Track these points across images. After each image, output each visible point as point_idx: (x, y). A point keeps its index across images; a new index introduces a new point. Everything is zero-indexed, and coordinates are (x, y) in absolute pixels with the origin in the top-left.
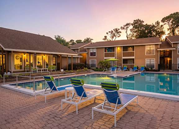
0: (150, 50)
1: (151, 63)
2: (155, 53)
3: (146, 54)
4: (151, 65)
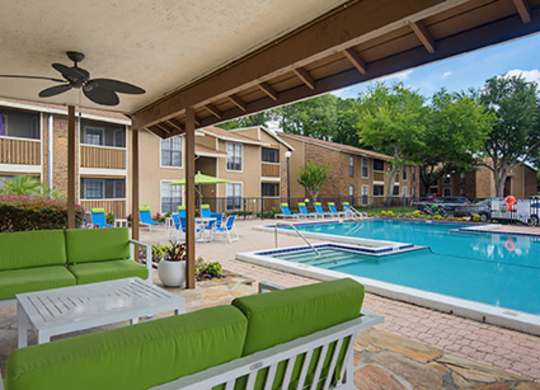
0: (171, 151)
1: (174, 195)
2: (183, 163)
3: (163, 164)
4: (173, 201)
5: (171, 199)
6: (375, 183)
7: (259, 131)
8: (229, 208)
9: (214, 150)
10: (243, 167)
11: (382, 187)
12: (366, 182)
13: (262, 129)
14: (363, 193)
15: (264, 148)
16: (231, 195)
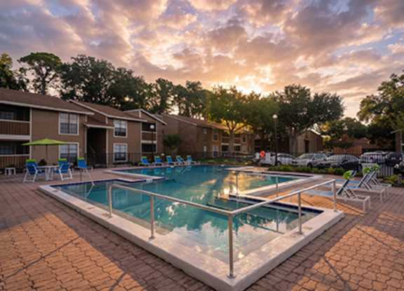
0: (69, 124)
1: (71, 152)
2: (78, 132)
3: (61, 132)
4: (71, 156)
5: (69, 154)
6: (222, 144)
7: (140, 113)
8: (116, 159)
9: (104, 124)
10: (127, 134)
11: (227, 146)
12: (216, 144)
13: (142, 112)
14: (214, 150)
15: (144, 123)
16: (118, 151)
